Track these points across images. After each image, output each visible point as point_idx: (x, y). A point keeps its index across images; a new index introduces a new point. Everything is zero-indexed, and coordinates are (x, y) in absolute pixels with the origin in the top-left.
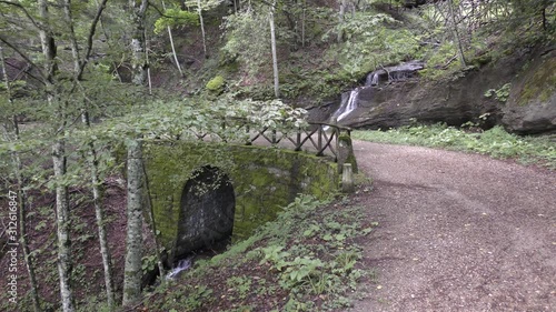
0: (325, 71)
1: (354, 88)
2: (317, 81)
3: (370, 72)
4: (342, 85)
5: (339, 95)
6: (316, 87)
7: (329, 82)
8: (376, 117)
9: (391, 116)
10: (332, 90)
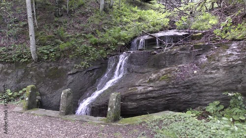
0: (90, 35)
1: (121, 52)
2: (81, 43)
3: (135, 37)
4: (109, 48)
5: (106, 59)
6: (80, 49)
7: (96, 45)
8: (164, 87)
9: (188, 87)
10: (98, 53)
